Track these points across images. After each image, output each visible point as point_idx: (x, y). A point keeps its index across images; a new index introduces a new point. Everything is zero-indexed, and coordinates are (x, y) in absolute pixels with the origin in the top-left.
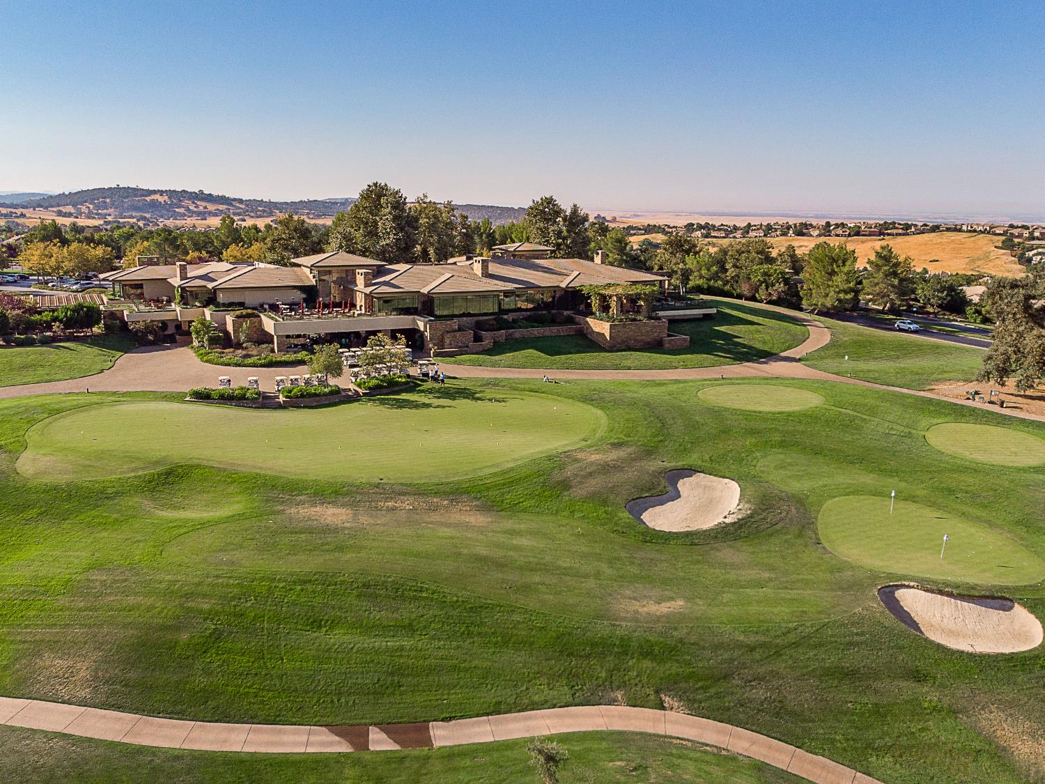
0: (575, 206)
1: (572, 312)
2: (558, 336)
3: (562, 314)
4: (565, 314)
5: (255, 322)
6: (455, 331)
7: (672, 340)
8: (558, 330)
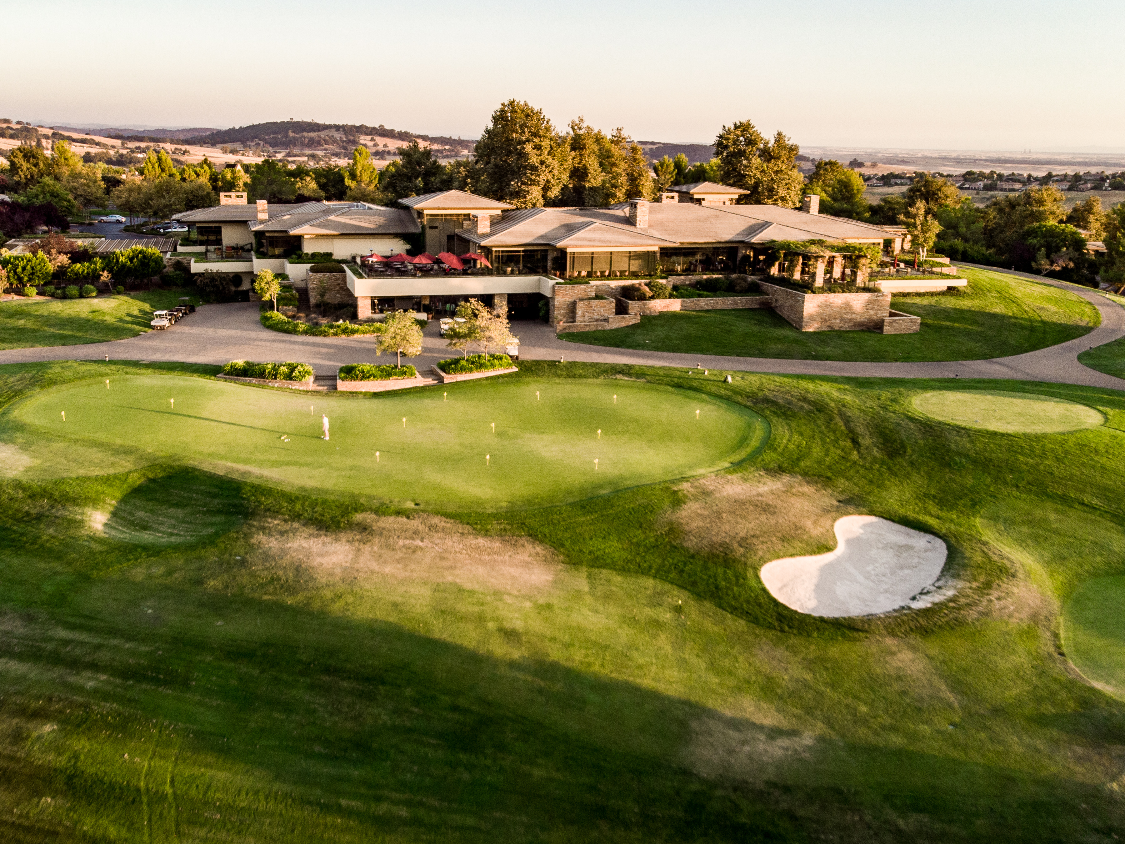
0: (780, 134)
1: (759, 277)
2: (734, 310)
3: (745, 280)
4: (749, 279)
5: (339, 279)
6: (590, 299)
7: (895, 321)
8: (735, 303)
